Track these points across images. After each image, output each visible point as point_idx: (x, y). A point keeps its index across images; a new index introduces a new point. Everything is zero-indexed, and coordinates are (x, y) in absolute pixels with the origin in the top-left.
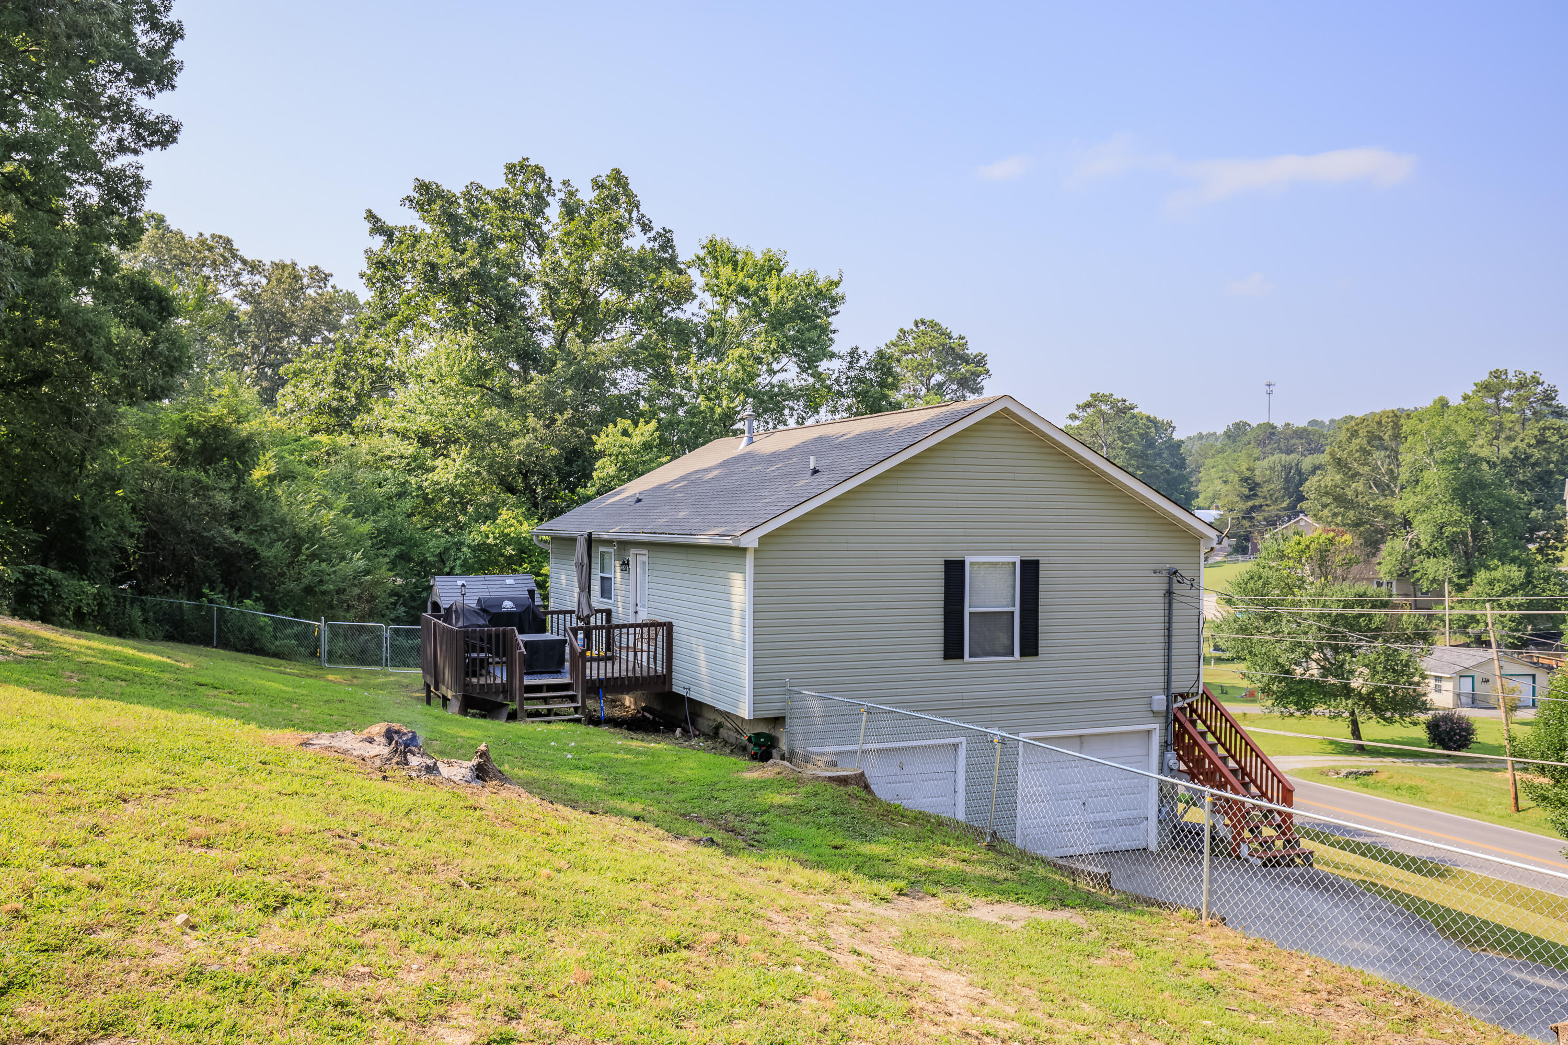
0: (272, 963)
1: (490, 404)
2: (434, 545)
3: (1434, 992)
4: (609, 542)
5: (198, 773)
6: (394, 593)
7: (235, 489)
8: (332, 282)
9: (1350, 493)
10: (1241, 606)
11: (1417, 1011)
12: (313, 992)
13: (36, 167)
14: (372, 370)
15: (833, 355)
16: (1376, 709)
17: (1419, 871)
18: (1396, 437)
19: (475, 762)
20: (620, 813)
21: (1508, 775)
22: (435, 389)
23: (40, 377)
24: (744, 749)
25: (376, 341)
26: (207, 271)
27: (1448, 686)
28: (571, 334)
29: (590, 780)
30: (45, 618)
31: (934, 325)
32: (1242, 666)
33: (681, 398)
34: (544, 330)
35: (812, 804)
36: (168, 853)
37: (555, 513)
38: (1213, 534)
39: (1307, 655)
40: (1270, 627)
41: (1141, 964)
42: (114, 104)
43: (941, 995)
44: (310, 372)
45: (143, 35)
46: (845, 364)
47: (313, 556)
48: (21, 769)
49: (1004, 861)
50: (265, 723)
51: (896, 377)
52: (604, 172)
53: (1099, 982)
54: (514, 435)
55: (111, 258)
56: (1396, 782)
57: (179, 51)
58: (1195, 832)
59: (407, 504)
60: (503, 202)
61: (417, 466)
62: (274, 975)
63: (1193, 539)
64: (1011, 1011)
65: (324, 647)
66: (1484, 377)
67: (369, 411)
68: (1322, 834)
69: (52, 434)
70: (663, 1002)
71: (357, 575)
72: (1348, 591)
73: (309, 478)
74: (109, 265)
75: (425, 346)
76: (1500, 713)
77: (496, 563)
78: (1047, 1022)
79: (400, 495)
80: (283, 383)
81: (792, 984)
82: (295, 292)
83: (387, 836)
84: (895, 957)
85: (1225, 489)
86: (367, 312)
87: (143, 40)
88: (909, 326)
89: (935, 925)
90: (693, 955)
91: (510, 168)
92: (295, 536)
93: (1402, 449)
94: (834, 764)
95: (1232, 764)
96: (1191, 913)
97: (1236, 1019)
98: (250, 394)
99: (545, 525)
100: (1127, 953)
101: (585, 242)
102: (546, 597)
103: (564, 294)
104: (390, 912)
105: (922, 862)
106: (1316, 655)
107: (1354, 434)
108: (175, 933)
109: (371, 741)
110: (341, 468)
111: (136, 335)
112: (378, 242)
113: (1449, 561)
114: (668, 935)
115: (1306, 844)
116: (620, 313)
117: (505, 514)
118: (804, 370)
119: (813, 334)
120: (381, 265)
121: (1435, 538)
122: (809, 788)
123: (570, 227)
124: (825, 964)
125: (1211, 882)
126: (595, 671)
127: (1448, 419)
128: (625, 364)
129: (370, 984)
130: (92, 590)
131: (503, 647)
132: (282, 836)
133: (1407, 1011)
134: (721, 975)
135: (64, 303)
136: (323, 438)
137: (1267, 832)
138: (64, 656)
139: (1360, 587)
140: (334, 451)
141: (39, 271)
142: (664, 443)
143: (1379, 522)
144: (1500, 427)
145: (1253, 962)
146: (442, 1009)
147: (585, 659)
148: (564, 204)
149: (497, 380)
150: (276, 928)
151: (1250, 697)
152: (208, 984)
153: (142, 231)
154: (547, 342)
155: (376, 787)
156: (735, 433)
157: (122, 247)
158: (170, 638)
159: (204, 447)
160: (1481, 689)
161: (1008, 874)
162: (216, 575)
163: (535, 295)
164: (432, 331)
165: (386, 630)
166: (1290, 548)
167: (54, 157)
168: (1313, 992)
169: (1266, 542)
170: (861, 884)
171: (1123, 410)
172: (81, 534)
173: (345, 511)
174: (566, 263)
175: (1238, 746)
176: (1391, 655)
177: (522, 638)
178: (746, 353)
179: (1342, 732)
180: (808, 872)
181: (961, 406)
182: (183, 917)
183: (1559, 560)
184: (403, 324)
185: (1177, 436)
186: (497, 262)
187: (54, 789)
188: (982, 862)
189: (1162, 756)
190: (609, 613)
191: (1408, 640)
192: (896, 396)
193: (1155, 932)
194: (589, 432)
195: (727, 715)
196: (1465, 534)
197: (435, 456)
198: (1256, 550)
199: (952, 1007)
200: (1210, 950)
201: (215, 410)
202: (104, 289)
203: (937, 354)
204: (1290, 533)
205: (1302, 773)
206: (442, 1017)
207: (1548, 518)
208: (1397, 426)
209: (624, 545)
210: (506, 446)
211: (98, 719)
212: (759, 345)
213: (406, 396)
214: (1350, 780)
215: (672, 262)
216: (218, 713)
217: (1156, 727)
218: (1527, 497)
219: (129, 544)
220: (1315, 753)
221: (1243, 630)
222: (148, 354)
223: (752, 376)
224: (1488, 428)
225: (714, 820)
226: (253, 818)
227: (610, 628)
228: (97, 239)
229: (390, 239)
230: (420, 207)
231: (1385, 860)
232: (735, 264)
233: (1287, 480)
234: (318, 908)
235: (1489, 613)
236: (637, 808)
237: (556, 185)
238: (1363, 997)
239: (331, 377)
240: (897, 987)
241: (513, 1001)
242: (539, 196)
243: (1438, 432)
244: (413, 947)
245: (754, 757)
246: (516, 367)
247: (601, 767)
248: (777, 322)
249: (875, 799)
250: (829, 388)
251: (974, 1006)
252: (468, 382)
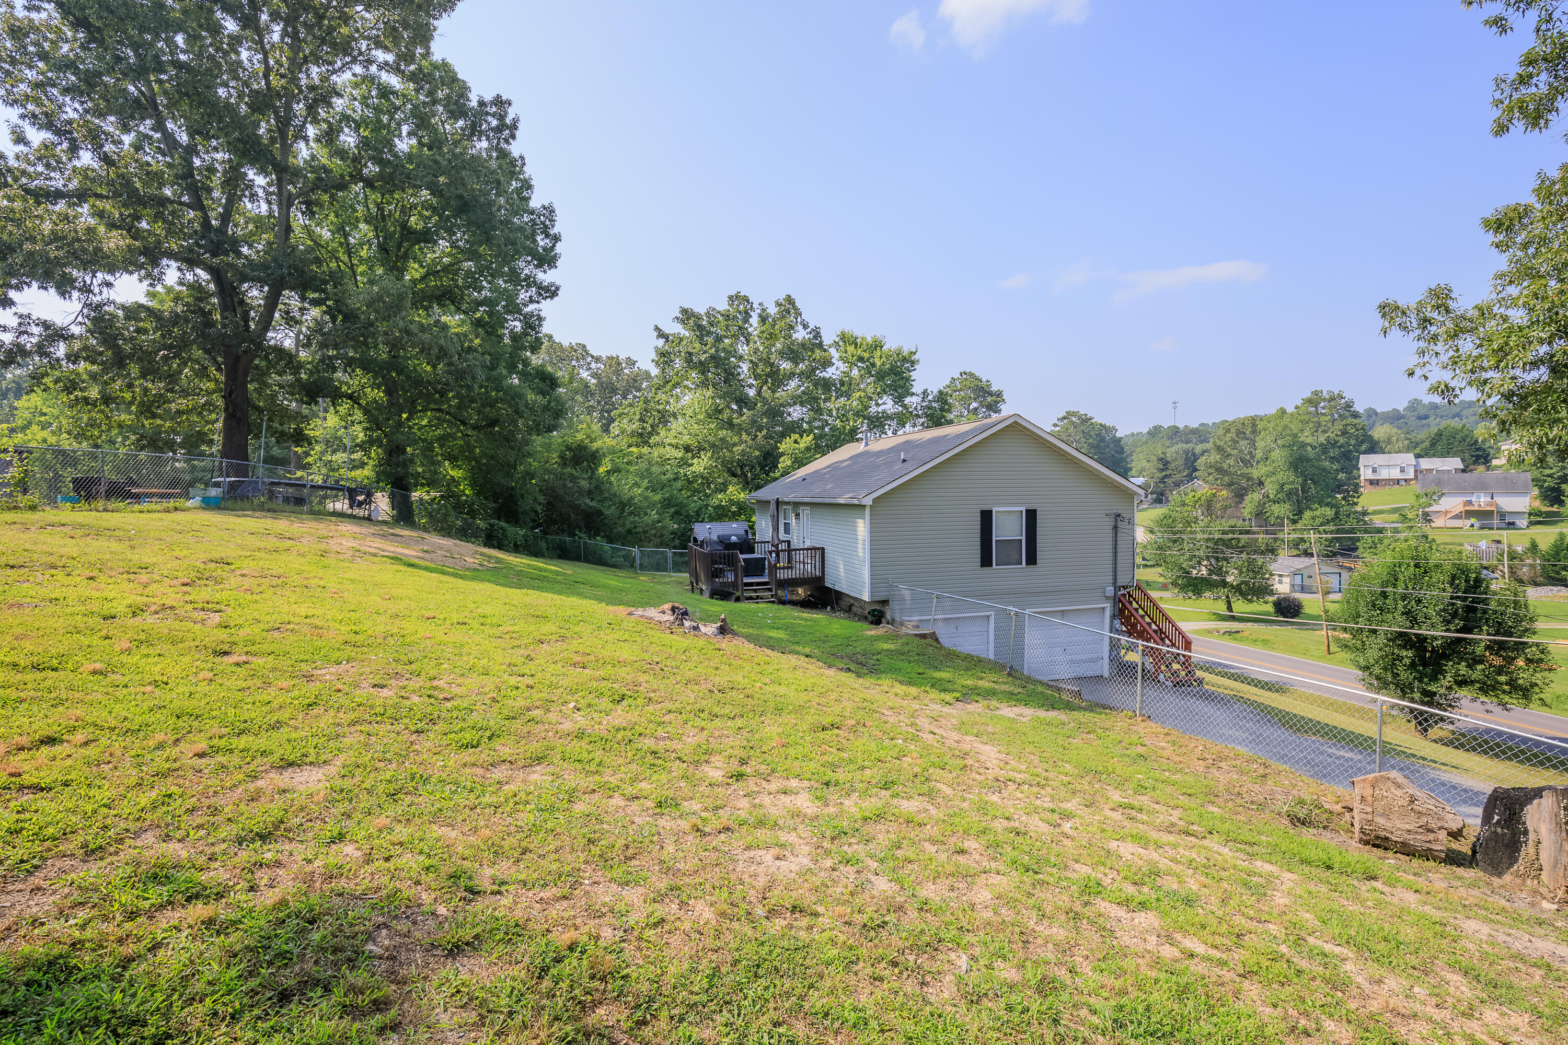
0: (618, 730)
1: (721, 429)
2: (693, 507)
3: (1278, 760)
4: (788, 503)
5: (577, 629)
6: (673, 533)
7: (590, 478)
8: (637, 365)
9: (1225, 466)
10: (1159, 534)
11: (1267, 771)
12: (640, 746)
13: (490, 314)
14: (659, 412)
15: (913, 394)
16: (1243, 594)
17: (1270, 689)
18: (1254, 432)
19: (719, 624)
20: (798, 653)
21: (1324, 633)
22: (693, 421)
23: (494, 422)
24: (866, 618)
25: (661, 396)
26: (574, 363)
27: (1286, 580)
28: (765, 388)
29: (781, 634)
30: (500, 547)
31: (971, 375)
32: (1160, 570)
33: (827, 421)
34: (750, 386)
35: (906, 649)
36: (564, 670)
37: (758, 487)
38: (1142, 492)
39: (1199, 563)
40: (1177, 546)
41: (1100, 742)
42: (528, 277)
43: (983, 758)
44: (627, 414)
45: (541, 241)
46: (920, 399)
47: (631, 513)
48: (493, 626)
49: (1018, 682)
50: (610, 602)
51: (950, 405)
52: (782, 297)
53: (1075, 752)
54: (735, 445)
55: (527, 359)
56: (1254, 637)
57: (559, 248)
58: (1132, 667)
59: (679, 484)
60: (727, 317)
61: (684, 463)
62: (619, 736)
63: (1129, 495)
64: (1023, 767)
65: (638, 562)
66: (1308, 395)
67: (658, 434)
68: (1209, 667)
69: (501, 452)
70: (825, 758)
71: (654, 523)
72: (1225, 524)
73: (628, 471)
74: (526, 363)
75: (686, 398)
76: (1320, 596)
77: (726, 516)
78: (1045, 774)
79: (675, 479)
80: (613, 421)
81: (897, 750)
82: (618, 372)
83: (674, 664)
84: (955, 736)
85: (1148, 465)
86: (656, 381)
87: (542, 243)
88: (957, 375)
89: (978, 719)
90: (841, 732)
91: (731, 298)
92: (621, 503)
93: (1257, 439)
94: (918, 627)
95: (1154, 627)
96: (1130, 713)
97: (1157, 774)
98: (596, 427)
99: (753, 494)
100: (1091, 736)
101: (772, 337)
102: (754, 534)
103: (761, 366)
104: (677, 705)
105: (969, 682)
106: (1205, 563)
107: (1228, 431)
108: (570, 712)
109: (664, 613)
110: (643, 466)
111: (539, 398)
112: (661, 342)
113: (1287, 506)
114: (826, 721)
115: (1199, 674)
116: (792, 375)
117: (731, 488)
118: (896, 403)
119: (901, 383)
120: (663, 355)
121: (1278, 492)
122: (904, 640)
123: (763, 328)
124: (915, 739)
125: (1142, 695)
126: (782, 575)
127: (1286, 420)
128: (795, 403)
129: (668, 742)
130: (522, 532)
131: (731, 562)
132: (621, 663)
133: (1261, 771)
134: (857, 743)
135: (505, 383)
136: (634, 449)
137: (1175, 666)
138: (510, 567)
139: (1232, 522)
140: (640, 457)
141: (493, 368)
142: (817, 446)
143: (1243, 482)
144: (1318, 424)
145: (1168, 742)
146: (706, 757)
147: (776, 568)
148: (760, 316)
149: (725, 416)
150: (620, 712)
151: (1164, 587)
152: (587, 740)
153: (542, 343)
154: (752, 393)
155: (667, 637)
156: (857, 440)
157: (532, 353)
158: (560, 557)
159: (574, 455)
160: (1307, 582)
161: (1020, 690)
162: (582, 525)
163: (745, 367)
164: (690, 389)
165: (669, 552)
166: (1188, 499)
167: (499, 308)
168: (1204, 759)
169: (1174, 496)
170: (934, 694)
171: (1085, 420)
172: (516, 503)
173: (647, 489)
174: (761, 348)
175: (1157, 616)
176: (1251, 562)
177: (742, 556)
178: (863, 394)
179: (1221, 608)
180: (904, 687)
181: (989, 421)
182: (572, 705)
183: (1356, 504)
184: (675, 386)
185: (1118, 435)
186: (724, 350)
187: (508, 636)
188: (1004, 683)
189: (1111, 622)
190: (789, 542)
191: (1262, 553)
192: (950, 416)
193: (1108, 724)
194: (776, 442)
195: (856, 599)
196: (1297, 489)
197: (693, 458)
198: (1167, 501)
199: (989, 765)
200: (1142, 735)
201: (580, 436)
202: (524, 375)
203: (974, 391)
204: (1189, 490)
205: (1196, 632)
206: (706, 762)
207: (1349, 479)
208: (1254, 425)
209: (796, 504)
210: (731, 451)
211: (527, 600)
212: (870, 390)
213: (676, 425)
214: (1226, 636)
215: (820, 345)
216: (586, 597)
217: (1108, 606)
218: (1336, 466)
219: (539, 509)
220: (1205, 620)
221: (1160, 548)
222: (546, 408)
223: (867, 408)
224: (1311, 425)
225: (851, 657)
226: (605, 653)
227: (789, 551)
228: (520, 349)
229: (667, 341)
230: (683, 322)
231: (1249, 684)
232: (856, 345)
233: (1187, 459)
234: (640, 701)
235: (1313, 536)
236: (807, 650)
237: (755, 306)
238: (1234, 763)
239: (638, 417)
240: (957, 752)
241: (743, 754)
242: (746, 312)
243: (1280, 429)
244: (690, 724)
245: (872, 623)
246: (735, 407)
247: (786, 628)
248: (881, 376)
249: (942, 647)
250: (911, 413)
251: (1002, 764)
252: (709, 416)
